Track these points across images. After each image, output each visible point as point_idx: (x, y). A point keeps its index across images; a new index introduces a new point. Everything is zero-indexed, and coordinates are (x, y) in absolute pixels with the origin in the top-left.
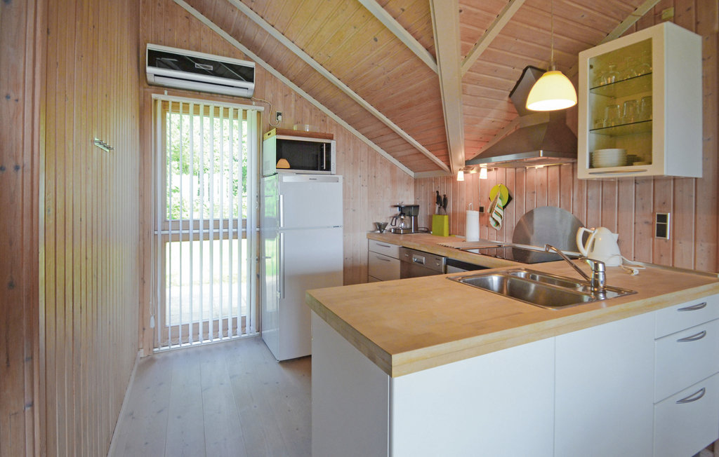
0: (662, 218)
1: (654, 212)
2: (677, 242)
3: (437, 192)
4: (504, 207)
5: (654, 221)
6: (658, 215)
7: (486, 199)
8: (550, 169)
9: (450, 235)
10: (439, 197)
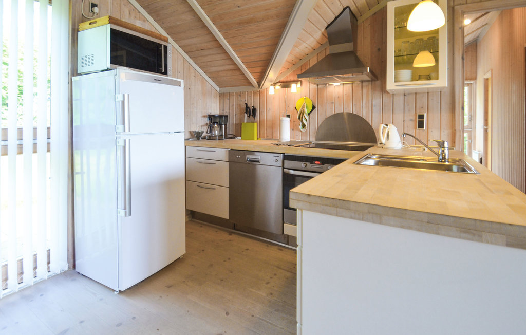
0: (421, 117)
1: (416, 114)
2: (430, 131)
3: (246, 104)
4: (309, 114)
5: (416, 118)
6: (419, 115)
7: (292, 108)
8: (345, 86)
9: (258, 138)
10: (247, 108)
